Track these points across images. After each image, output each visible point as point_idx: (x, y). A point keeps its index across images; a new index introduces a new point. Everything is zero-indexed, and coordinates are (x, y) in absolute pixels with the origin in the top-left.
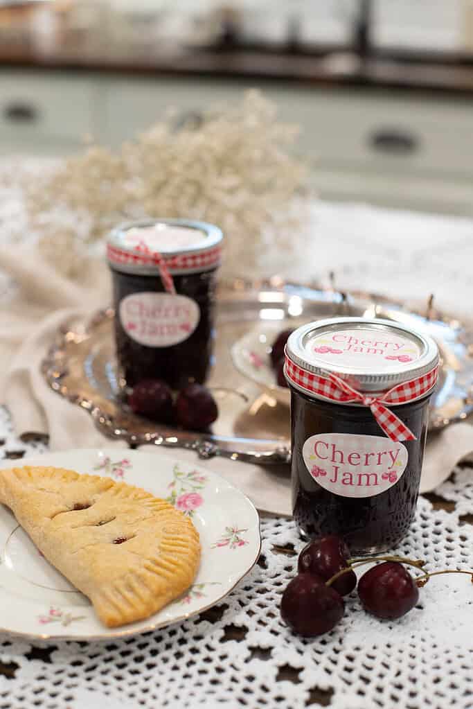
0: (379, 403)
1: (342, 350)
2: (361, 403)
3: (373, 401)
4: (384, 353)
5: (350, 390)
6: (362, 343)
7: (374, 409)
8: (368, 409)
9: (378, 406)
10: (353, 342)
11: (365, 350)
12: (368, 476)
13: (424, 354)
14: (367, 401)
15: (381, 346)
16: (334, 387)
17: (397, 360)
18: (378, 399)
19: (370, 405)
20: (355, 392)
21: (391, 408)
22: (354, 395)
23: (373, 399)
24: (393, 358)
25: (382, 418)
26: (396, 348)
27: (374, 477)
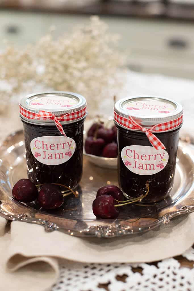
0: (149, 131)
1: (139, 108)
2: (141, 130)
3: (147, 130)
4: (158, 110)
5: (136, 124)
6: (149, 106)
7: (147, 133)
8: (144, 134)
9: (149, 132)
10: (145, 106)
11: (150, 109)
12: (150, 165)
13: (176, 110)
14: (144, 129)
15: (157, 107)
16: (130, 122)
17: (164, 113)
18: (149, 130)
19: (145, 131)
20: (139, 125)
21: (155, 134)
22: (138, 126)
23: (146, 129)
24: (162, 112)
25: (151, 138)
26: (164, 108)
27: (153, 166)
